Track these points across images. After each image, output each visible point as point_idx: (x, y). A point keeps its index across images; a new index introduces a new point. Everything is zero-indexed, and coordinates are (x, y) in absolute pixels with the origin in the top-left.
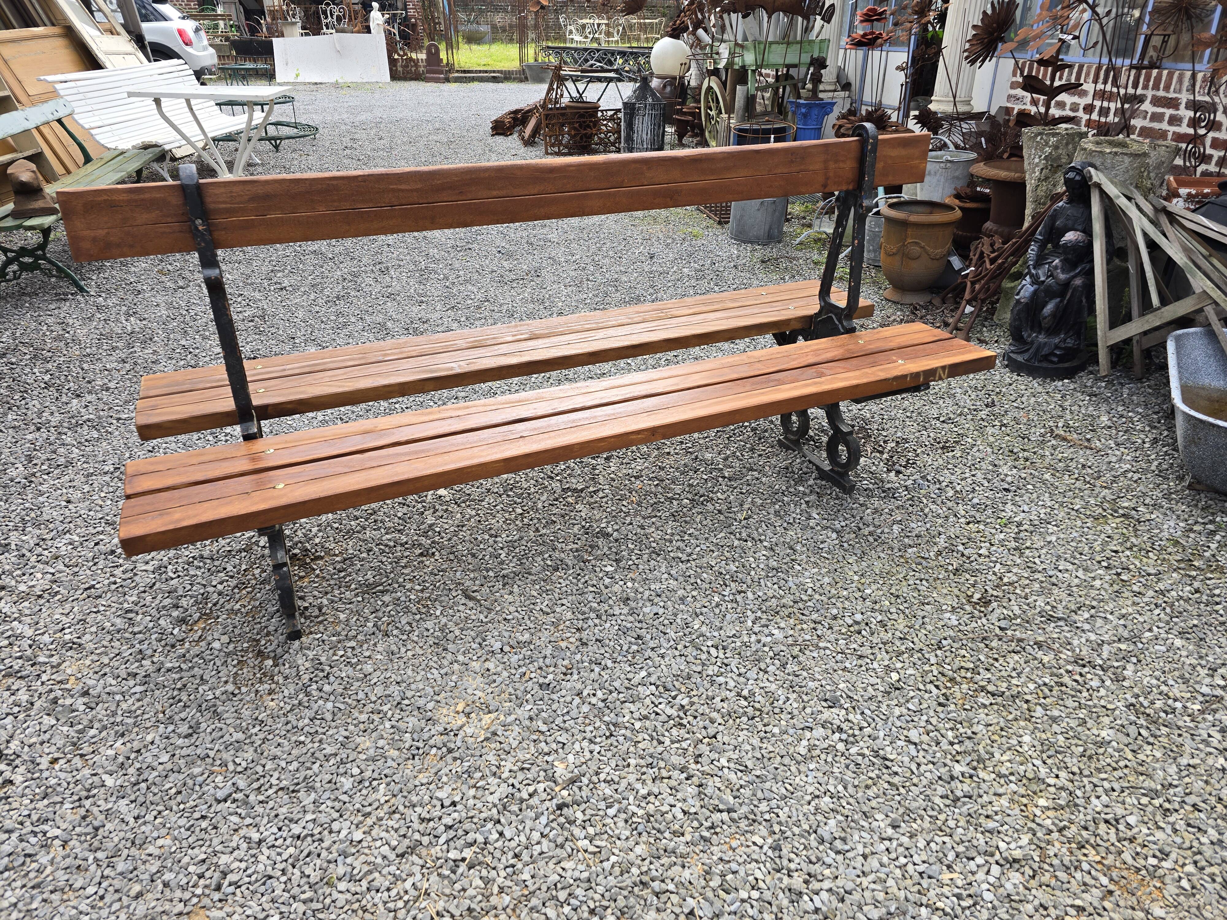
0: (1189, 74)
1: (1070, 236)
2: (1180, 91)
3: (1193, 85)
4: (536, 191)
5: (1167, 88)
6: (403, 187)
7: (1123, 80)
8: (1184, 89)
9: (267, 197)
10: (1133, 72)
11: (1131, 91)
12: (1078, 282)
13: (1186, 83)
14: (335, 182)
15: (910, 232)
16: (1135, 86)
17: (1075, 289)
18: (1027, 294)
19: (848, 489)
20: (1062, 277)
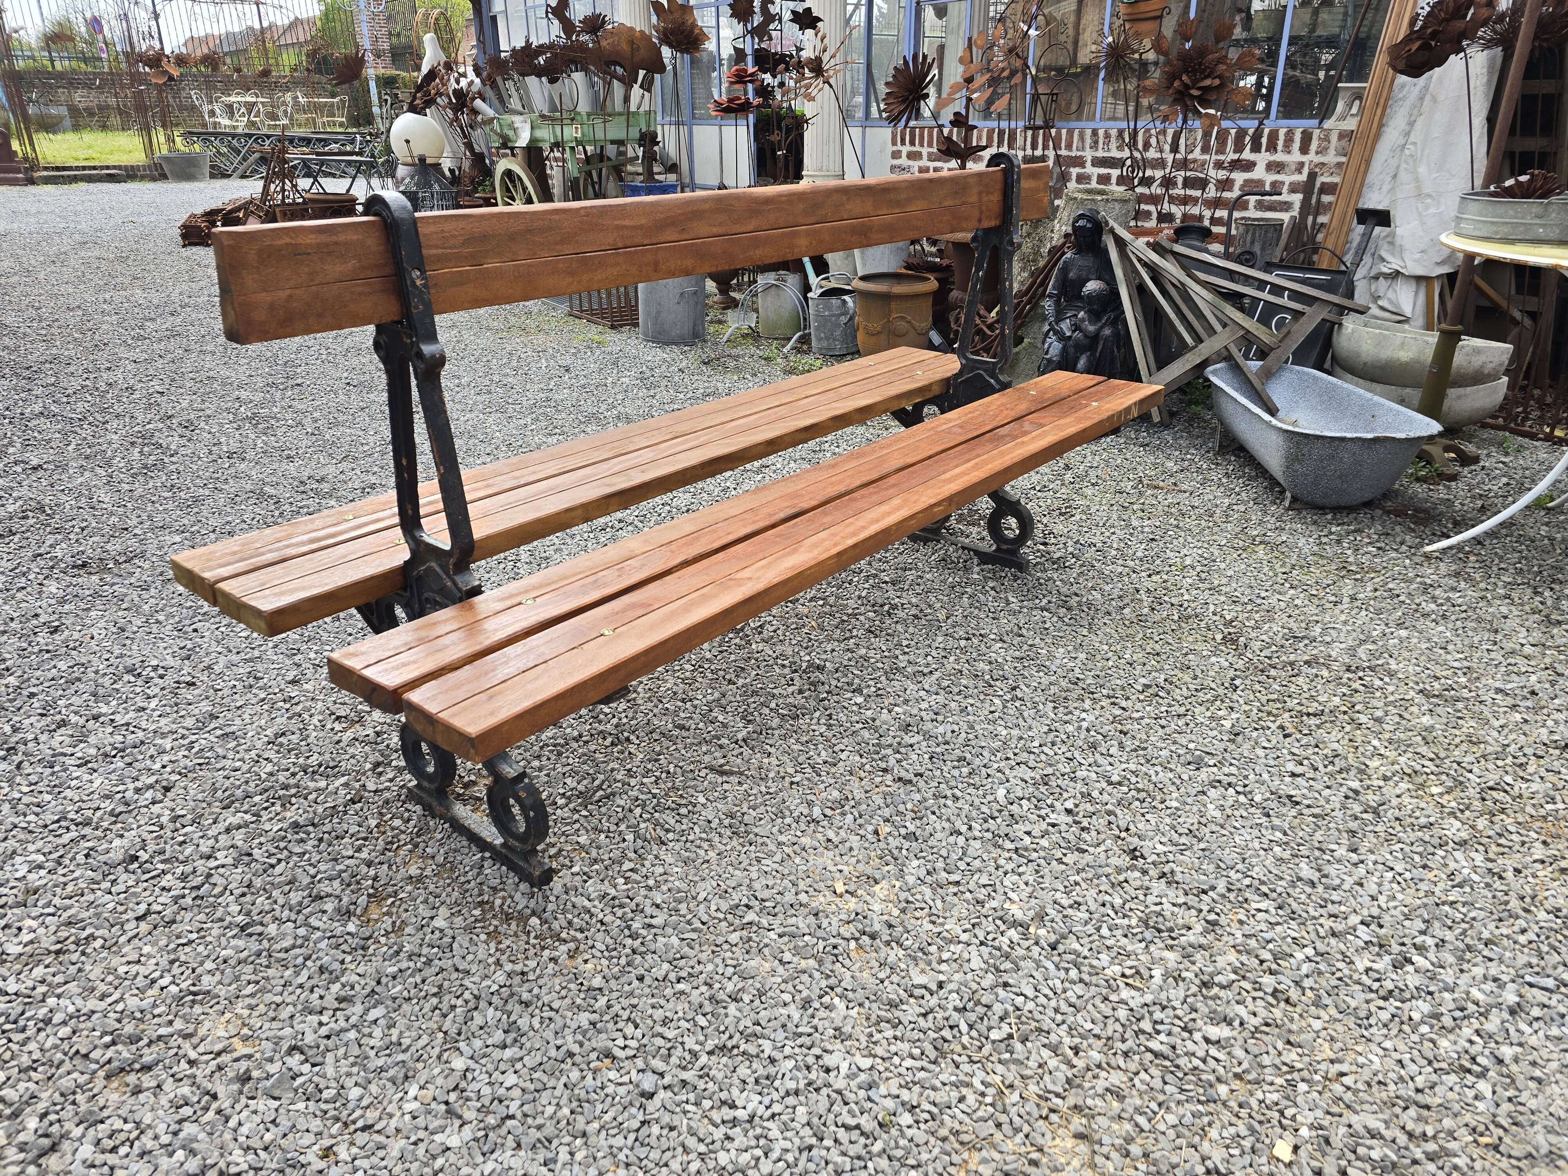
0: (1089, 132)
1: (1092, 286)
2: (1083, 149)
3: (1096, 142)
4: (750, 227)
5: (1069, 147)
6: (627, 223)
7: (1019, 141)
8: (1088, 146)
9: (484, 238)
10: (1029, 133)
11: (1029, 152)
12: (1107, 332)
13: (1088, 141)
14: (557, 217)
15: (893, 305)
16: (1034, 147)
17: (1106, 339)
18: (1057, 352)
19: (1022, 566)
20: (1091, 328)
